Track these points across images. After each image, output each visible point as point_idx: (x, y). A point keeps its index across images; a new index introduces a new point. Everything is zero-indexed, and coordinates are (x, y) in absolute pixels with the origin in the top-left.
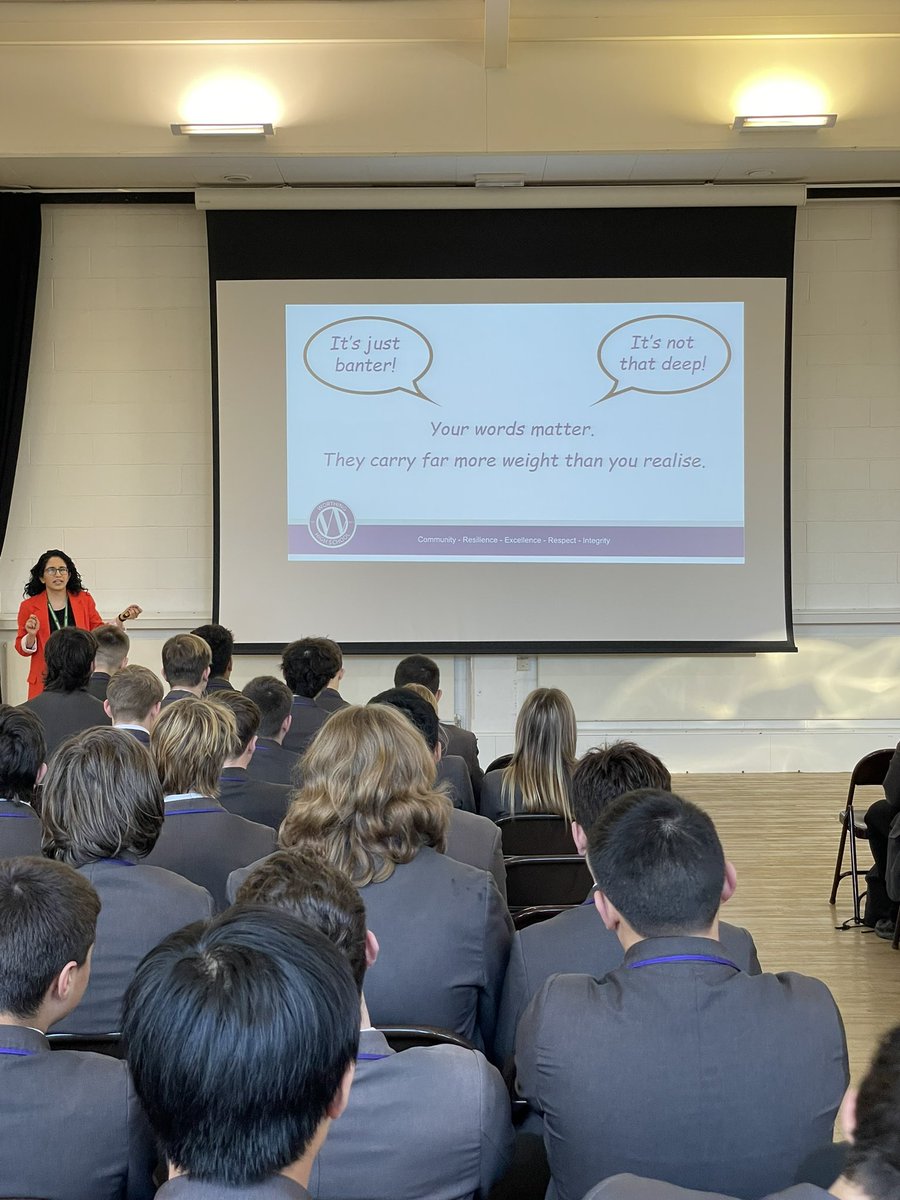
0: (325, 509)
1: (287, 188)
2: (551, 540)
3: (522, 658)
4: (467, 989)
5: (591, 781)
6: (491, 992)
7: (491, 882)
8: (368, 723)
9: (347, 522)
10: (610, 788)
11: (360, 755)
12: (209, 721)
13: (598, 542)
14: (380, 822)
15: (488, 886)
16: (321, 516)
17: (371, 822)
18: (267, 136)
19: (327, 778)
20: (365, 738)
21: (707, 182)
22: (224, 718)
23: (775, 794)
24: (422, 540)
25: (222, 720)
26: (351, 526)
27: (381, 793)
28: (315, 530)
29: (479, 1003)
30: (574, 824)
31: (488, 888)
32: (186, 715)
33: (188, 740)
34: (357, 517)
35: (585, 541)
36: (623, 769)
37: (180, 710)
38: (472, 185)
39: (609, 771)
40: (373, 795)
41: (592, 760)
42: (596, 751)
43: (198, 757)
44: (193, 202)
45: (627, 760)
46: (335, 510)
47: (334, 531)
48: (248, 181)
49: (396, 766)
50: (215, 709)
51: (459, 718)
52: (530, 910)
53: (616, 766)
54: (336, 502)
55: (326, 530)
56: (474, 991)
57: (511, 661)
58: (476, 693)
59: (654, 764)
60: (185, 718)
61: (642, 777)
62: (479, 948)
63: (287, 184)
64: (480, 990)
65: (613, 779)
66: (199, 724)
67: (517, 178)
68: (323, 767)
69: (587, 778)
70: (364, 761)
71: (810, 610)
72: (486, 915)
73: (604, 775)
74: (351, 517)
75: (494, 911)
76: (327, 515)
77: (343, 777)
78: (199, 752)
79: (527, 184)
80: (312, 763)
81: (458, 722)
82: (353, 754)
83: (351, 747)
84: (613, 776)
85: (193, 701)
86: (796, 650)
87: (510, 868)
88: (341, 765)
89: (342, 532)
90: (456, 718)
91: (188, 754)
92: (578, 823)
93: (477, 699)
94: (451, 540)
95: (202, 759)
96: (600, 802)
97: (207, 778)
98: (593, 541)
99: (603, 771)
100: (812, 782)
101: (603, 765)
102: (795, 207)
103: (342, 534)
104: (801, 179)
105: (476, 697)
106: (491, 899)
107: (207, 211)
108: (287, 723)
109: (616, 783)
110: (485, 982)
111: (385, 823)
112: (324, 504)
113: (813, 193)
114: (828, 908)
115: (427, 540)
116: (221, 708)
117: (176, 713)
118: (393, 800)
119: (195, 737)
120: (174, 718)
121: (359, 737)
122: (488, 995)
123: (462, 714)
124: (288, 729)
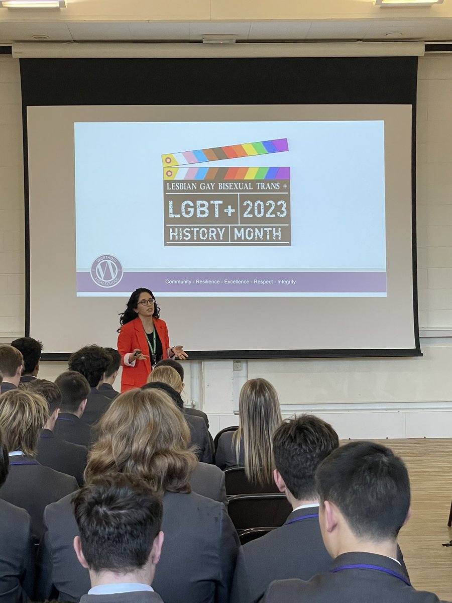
0: (103, 261)
1: (75, 43)
2: (256, 281)
3: (237, 362)
4: (207, 582)
5: (284, 444)
6: (224, 584)
7: (223, 510)
8: (143, 401)
9: (117, 270)
10: (296, 449)
11: (136, 423)
12: (29, 405)
13: (288, 282)
14: (146, 468)
15: (222, 512)
16: (99, 266)
17: (140, 468)
18: (61, 8)
19: (112, 436)
20: (140, 411)
21: (358, 40)
22: (40, 403)
23: (408, 452)
24: (168, 282)
25: (38, 404)
26: (120, 273)
27: (148, 450)
28: (95, 276)
29: (216, 592)
30: (275, 471)
31: (222, 513)
32: (13, 401)
33: (14, 418)
34: (123, 266)
35: (279, 282)
36: (305, 436)
37: (9, 397)
38: (200, 42)
39: (295, 437)
40: (143, 450)
41: (285, 428)
42: (288, 422)
43: (22, 430)
44: (11, 53)
45: (307, 429)
46: (109, 262)
47: (108, 276)
48: (48, 39)
49: (161, 432)
50: (33, 397)
51: (194, 403)
52: (247, 531)
53: (300, 434)
54: (109, 256)
55: (103, 275)
56: (213, 584)
57: (229, 364)
58: (206, 385)
59: (326, 430)
60: (13, 404)
61: (318, 440)
62: (217, 555)
63: (75, 41)
64: (217, 583)
65: (298, 443)
66: (22, 407)
67: (231, 37)
68: (110, 428)
69: (281, 441)
70: (138, 426)
71: (431, 328)
72: (221, 532)
73: (292, 439)
74: (120, 267)
75: (225, 529)
76: (103, 265)
77: (123, 436)
78: (23, 425)
79: (237, 42)
80: (104, 426)
81: (194, 406)
82: (131, 422)
83: (130, 417)
84: (298, 441)
85: (17, 392)
86: (421, 355)
87: (232, 503)
88: (122, 428)
89: (114, 277)
90: (192, 403)
91: (15, 428)
92: (278, 470)
93: (206, 390)
94: (188, 282)
95: (25, 430)
96: (290, 458)
97: (28, 444)
98: (284, 282)
99: (292, 437)
100: (432, 444)
101: (291, 432)
102: (418, 57)
103: (113, 278)
104: (422, 38)
105: (206, 389)
106: (223, 521)
107: (20, 59)
108: (84, 404)
109: (300, 445)
110: (220, 577)
111: (150, 470)
112: (101, 258)
113: (428, 48)
114: (447, 529)
115: (172, 282)
116: (37, 396)
117: (6, 400)
118: (157, 454)
119: (19, 416)
120: (4, 403)
121: (136, 409)
122: (222, 586)
123: (196, 400)
124: (83, 409)
